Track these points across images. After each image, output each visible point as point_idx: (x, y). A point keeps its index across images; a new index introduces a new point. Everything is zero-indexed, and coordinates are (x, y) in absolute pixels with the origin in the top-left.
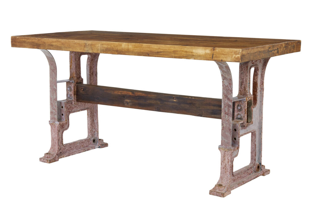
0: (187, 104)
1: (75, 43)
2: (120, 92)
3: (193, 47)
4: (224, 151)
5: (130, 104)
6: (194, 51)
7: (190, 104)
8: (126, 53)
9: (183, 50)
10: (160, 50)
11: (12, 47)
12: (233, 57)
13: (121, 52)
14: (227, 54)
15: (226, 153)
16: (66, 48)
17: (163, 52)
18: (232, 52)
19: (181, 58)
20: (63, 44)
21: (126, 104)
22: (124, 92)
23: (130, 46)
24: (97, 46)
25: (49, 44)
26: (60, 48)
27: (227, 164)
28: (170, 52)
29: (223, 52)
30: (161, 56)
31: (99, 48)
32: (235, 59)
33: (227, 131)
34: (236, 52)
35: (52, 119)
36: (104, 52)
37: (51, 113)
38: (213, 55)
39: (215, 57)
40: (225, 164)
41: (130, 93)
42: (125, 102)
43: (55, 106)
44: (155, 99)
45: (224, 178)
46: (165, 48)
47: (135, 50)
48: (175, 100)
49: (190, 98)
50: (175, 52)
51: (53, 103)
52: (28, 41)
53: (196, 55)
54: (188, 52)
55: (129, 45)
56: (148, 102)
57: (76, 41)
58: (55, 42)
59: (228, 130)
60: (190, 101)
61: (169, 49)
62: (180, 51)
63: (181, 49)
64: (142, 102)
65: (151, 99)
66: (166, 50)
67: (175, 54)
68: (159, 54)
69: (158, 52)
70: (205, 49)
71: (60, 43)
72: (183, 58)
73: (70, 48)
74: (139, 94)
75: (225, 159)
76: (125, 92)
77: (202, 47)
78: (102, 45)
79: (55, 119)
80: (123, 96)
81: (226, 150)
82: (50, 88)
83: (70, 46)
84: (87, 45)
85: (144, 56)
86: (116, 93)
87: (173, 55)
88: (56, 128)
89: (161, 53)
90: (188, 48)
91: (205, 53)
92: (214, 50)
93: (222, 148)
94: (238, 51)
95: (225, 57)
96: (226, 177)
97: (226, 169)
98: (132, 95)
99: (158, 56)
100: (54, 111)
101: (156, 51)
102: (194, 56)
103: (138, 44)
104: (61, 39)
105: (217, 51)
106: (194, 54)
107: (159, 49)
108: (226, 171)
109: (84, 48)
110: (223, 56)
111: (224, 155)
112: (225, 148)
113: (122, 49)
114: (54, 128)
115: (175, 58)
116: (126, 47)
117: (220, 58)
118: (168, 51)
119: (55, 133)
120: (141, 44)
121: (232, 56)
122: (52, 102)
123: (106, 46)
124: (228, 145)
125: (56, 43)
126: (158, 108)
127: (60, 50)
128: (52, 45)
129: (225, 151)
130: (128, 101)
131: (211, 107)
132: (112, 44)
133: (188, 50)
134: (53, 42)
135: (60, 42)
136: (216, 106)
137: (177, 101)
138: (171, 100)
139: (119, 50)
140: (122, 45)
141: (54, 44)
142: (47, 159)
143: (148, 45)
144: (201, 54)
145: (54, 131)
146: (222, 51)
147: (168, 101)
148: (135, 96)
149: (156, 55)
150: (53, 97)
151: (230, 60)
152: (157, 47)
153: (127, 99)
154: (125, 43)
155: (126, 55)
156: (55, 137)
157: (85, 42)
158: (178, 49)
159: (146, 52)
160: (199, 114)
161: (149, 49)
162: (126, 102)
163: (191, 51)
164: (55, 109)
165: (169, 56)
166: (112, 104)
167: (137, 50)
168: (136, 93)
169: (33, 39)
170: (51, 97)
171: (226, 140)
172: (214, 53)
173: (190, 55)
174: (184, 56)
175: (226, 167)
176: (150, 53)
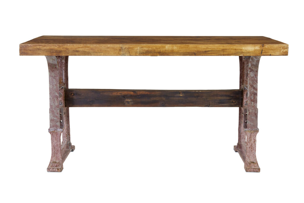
0: (195, 97)
1: (108, 48)
2: (120, 92)
3: (243, 45)
4: (250, 133)
5: (131, 103)
6: (243, 48)
7: (198, 96)
8: (170, 54)
9: (232, 48)
10: (208, 50)
11: (20, 55)
12: (281, 52)
13: (163, 54)
14: (276, 49)
15: (252, 134)
16: (97, 53)
17: (212, 51)
18: (280, 48)
19: (230, 55)
20: (92, 49)
21: (127, 104)
22: (124, 92)
23: (175, 47)
24: (136, 49)
25: (73, 50)
26: (88, 54)
27: (253, 144)
28: (219, 51)
29: (272, 48)
30: (209, 55)
31: (138, 51)
32: (283, 53)
33: (253, 116)
34: (284, 47)
35: (53, 127)
36: (144, 55)
37: (51, 120)
38: (262, 51)
39: (264, 52)
40: (251, 144)
41: (131, 93)
42: (125, 102)
43: (57, 113)
44: (160, 96)
45: (251, 156)
46: (213, 47)
47: (181, 50)
48: (181, 95)
49: (197, 91)
50: (223, 50)
51: (54, 111)
52: (45, 48)
53: (246, 51)
54: (238, 49)
55: (173, 47)
56: (152, 99)
57: (109, 45)
58: (82, 47)
59: (254, 114)
60: (197, 94)
61: (218, 48)
62: (229, 49)
63: (230, 47)
64: (144, 100)
65: (155, 96)
66: (214, 49)
67: (224, 52)
68: (206, 53)
69: (206, 52)
70: (254, 46)
71: (89, 49)
72: (232, 55)
73: (101, 53)
74: (141, 93)
75: (251, 140)
76: (126, 92)
77: (251, 45)
78: (142, 47)
79: (57, 126)
80: (123, 96)
81: (252, 131)
82: (50, 96)
83: (101, 50)
84: (124, 48)
85: (190, 55)
86: (115, 94)
87: (222, 53)
88: (58, 136)
89: (209, 52)
90: (238, 46)
91: (254, 49)
92: (263, 46)
93: (248, 131)
94: (286, 46)
95: (274, 52)
96: (252, 155)
97: (252, 148)
98: (133, 95)
99: (206, 54)
100: (55, 118)
101: (204, 50)
102: (243, 52)
103: (184, 45)
104: (90, 45)
105: (266, 47)
106: (243, 51)
107: (207, 48)
108: (252, 150)
109: (120, 52)
110: (272, 51)
111: (250, 136)
112: (251, 130)
113: (166, 50)
114: (56, 136)
115: (223, 55)
116: (170, 48)
117: (269, 53)
118: (217, 49)
119: (57, 141)
120: (187, 45)
121: (280, 50)
122: (53, 109)
123: (146, 49)
124: (254, 127)
125: (84, 49)
126: (163, 104)
127: (88, 55)
128: (78, 51)
129: (252, 133)
130: (129, 100)
131: (219, 97)
132: (153, 46)
133: (237, 48)
134: (79, 48)
135: (88, 47)
136: (224, 96)
137: (184, 95)
138: (178, 95)
139: (162, 51)
140: (165, 47)
141: (81, 49)
142: (56, 167)
143: (195, 46)
144: (251, 50)
145: (55, 139)
146: (270, 47)
147: (174, 97)
148: (137, 95)
149: (204, 54)
150: (54, 104)
151: (278, 54)
152: (205, 47)
153: (128, 99)
154: (168, 45)
155: (169, 56)
156: (57, 145)
157: (121, 45)
158: (227, 48)
159: (193, 52)
160: (206, 105)
161: (196, 49)
162: (127, 101)
163: (240, 49)
164: (56, 117)
165: (217, 54)
166: (110, 105)
167: (183, 50)
168: (138, 92)
169: (51, 46)
170: (52, 105)
171: (251, 123)
172: (263, 49)
173: (239, 52)
174: (233, 53)
175: (252, 146)
176: (196, 52)
